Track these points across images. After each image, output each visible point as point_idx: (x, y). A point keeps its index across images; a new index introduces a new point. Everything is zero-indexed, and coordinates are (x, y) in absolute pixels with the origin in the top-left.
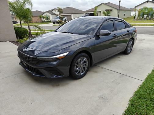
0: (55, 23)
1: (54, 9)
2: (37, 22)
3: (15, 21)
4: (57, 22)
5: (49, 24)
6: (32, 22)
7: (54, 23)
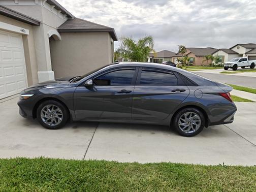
0: (229, 69)
1: (238, 45)
2: (202, 65)
3: (172, 62)
4: (231, 68)
5: (218, 69)
6: (193, 64)
7: (226, 69)
